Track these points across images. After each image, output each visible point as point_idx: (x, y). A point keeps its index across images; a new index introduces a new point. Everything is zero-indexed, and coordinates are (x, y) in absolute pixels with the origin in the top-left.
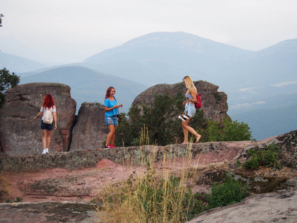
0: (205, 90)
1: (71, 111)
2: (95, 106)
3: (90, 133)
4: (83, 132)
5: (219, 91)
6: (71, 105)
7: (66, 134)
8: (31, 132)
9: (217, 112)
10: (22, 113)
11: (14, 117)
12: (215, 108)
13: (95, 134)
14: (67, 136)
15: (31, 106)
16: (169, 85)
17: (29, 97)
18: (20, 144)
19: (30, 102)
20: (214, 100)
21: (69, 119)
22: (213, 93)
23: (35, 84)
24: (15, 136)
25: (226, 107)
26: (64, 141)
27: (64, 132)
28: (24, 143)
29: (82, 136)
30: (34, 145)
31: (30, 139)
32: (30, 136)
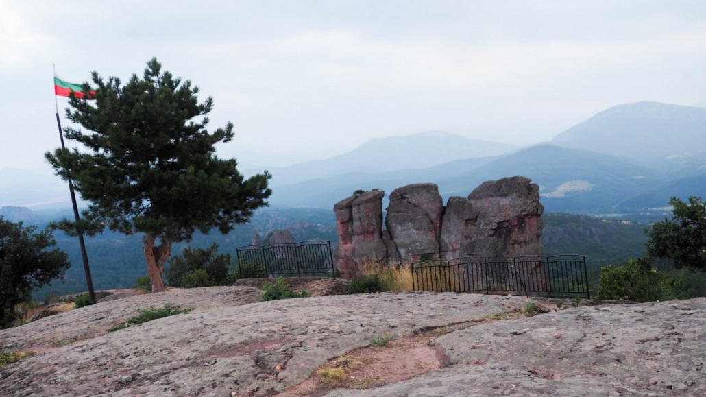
0: (519, 184)
1: (439, 205)
2: (457, 200)
3: (454, 222)
4: (449, 221)
5: (531, 183)
6: (438, 200)
7: (437, 223)
8: (410, 223)
9: (529, 201)
10: (403, 210)
11: (397, 212)
12: (527, 198)
13: (457, 222)
14: (438, 225)
15: (410, 203)
16: (492, 182)
17: (408, 196)
18: (403, 233)
19: (409, 200)
20: (526, 192)
21: (438, 211)
22: (525, 186)
23: (412, 185)
24: (399, 227)
25: (538, 196)
26: (435, 229)
27: (435, 221)
28: (406, 232)
29: (448, 224)
30: (413, 233)
31: (410, 229)
32: (410, 227)
